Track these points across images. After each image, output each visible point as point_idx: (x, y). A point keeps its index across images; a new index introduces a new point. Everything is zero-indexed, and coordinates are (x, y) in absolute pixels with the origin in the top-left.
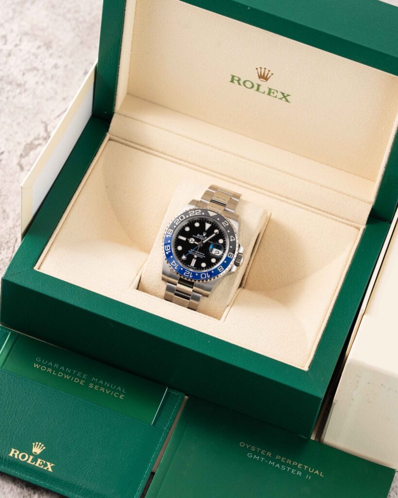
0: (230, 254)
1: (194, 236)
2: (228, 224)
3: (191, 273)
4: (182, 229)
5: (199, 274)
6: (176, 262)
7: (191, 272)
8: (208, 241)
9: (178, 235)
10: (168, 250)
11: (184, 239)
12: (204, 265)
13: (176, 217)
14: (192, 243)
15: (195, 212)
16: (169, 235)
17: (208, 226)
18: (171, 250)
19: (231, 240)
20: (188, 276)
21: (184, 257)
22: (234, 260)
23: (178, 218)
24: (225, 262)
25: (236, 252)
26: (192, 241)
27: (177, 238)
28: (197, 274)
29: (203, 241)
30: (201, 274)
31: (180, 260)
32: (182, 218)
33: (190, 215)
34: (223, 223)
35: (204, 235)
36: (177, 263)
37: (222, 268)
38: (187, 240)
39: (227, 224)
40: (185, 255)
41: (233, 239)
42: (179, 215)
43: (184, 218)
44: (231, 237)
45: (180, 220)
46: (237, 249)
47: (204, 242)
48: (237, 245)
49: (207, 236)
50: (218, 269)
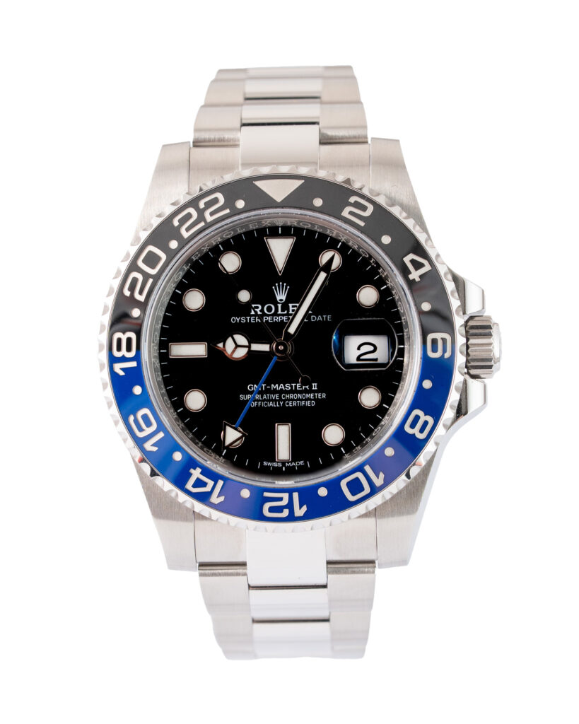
0: (434, 341)
1: (235, 320)
2: (371, 208)
3: (296, 495)
4: (169, 308)
5: (333, 485)
6: (206, 472)
7: (290, 491)
8: (307, 315)
9: (164, 345)
10: (148, 431)
11: (197, 350)
12: (333, 435)
13: (124, 267)
14: (241, 353)
15: (201, 213)
16: (124, 359)
17: (280, 250)
18: (161, 427)
19: (415, 275)
20: (286, 513)
21: (232, 435)
22: (460, 360)
23: (133, 267)
24: (427, 384)
25: (459, 321)
26: (236, 347)
27: (164, 357)
28: (323, 492)
29: (283, 325)
30: (343, 484)
31: (218, 451)
32: (152, 260)
33: (186, 235)
34: (345, 213)
35: (281, 296)
36: (215, 477)
37: (423, 418)
38: (212, 350)
39: (364, 208)
40: (232, 423)
41: (418, 265)
42: (133, 251)
43: (163, 257)
44: (407, 260)
45: (146, 276)
46: (455, 303)
47: (292, 330)
48: (450, 286)
49: (296, 296)
50: (407, 429)
